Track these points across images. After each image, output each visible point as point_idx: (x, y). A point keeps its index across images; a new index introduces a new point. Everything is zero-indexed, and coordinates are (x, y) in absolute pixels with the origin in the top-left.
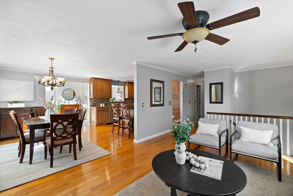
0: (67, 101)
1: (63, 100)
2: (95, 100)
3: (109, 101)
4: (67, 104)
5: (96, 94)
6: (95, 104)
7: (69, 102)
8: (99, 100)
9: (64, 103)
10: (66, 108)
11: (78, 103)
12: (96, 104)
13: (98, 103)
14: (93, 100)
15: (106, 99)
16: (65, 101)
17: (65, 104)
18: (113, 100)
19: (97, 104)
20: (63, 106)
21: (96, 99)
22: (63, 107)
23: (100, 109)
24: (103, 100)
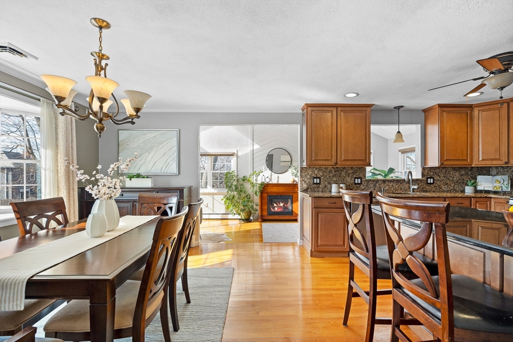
0: (275, 176)
1: (267, 173)
2: (316, 172)
3: (361, 175)
4: (274, 181)
5: (316, 155)
6: (317, 184)
7: (278, 177)
8: (330, 172)
9: (268, 180)
10: (270, 190)
11: (296, 179)
12: (320, 184)
13: (326, 183)
14: (310, 172)
15: (350, 171)
16: (271, 175)
17: (271, 182)
18: (386, 175)
19: (321, 186)
20: (264, 186)
21: (320, 169)
22: (264, 188)
23: (326, 203)
24: (343, 174)
